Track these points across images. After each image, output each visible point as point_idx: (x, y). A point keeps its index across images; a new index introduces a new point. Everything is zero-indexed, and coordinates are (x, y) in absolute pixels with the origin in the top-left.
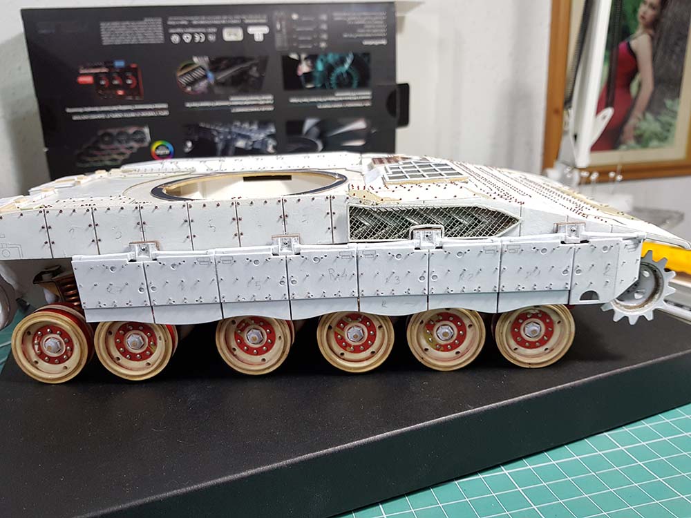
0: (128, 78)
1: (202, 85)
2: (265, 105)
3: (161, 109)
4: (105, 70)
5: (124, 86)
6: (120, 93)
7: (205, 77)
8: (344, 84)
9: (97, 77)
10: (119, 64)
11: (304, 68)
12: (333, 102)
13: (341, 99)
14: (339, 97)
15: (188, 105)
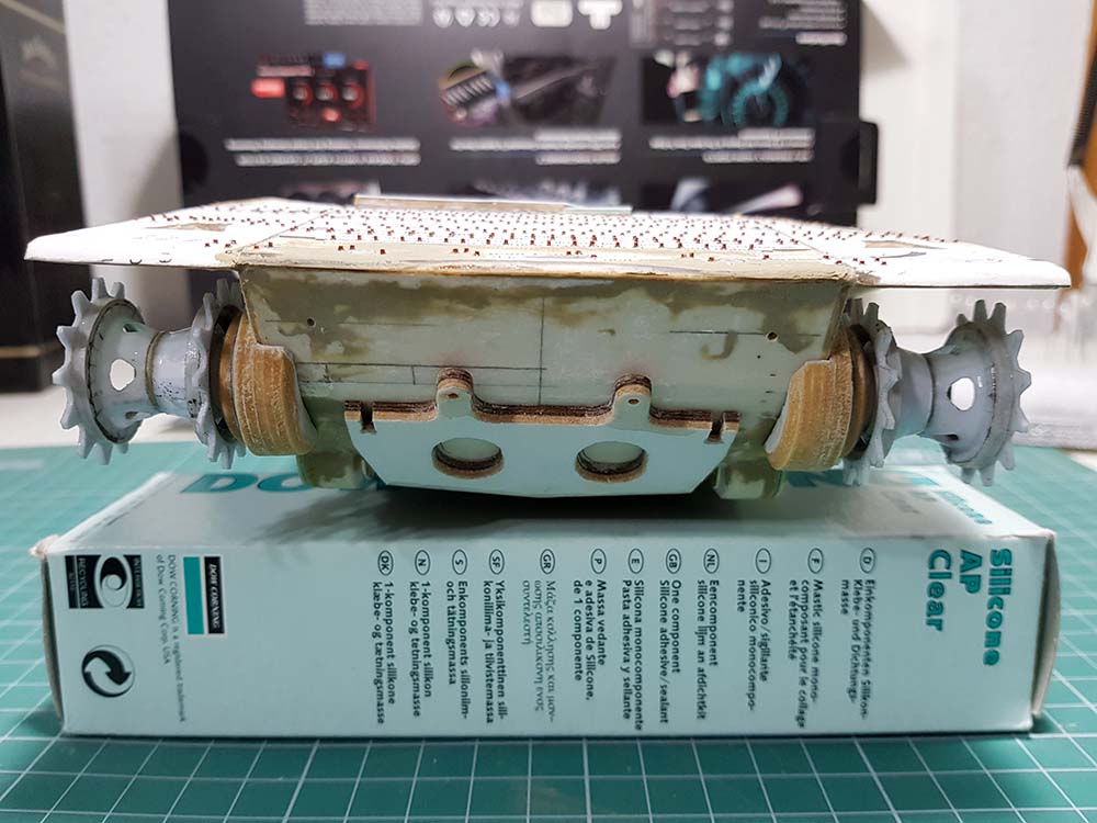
0: (347, 89)
1: (486, 108)
2: (605, 151)
3: (404, 151)
4: (305, 71)
5: (339, 103)
6: (332, 115)
7: (492, 93)
8: (759, 117)
9: (290, 84)
10: (334, 61)
11: (683, 82)
12: (736, 150)
13: (750, 146)
14: (748, 141)
15: (459, 145)
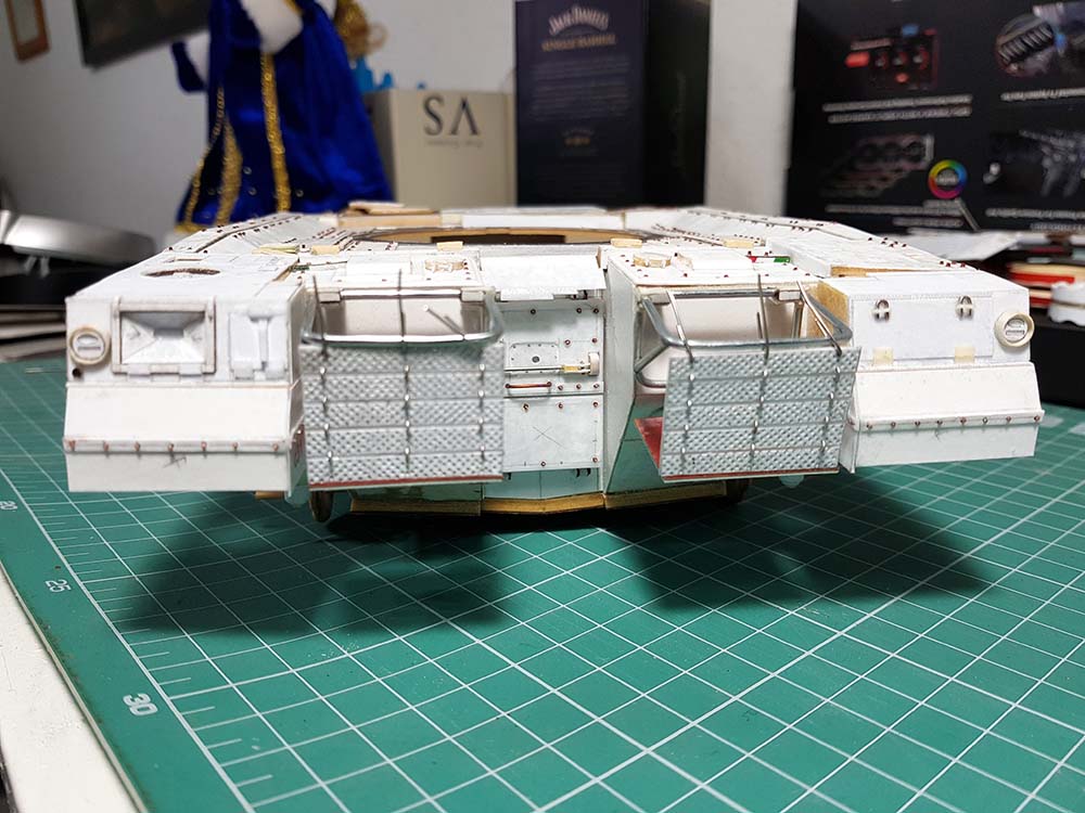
0: (917, 54)
1: (1042, 57)
3: (959, 105)
4: (885, 43)
5: (910, 68)
6: (902, 78)
7: (1050, 42)
9: (873, 54)
10: (909, 31)
15: (1007, 97)
